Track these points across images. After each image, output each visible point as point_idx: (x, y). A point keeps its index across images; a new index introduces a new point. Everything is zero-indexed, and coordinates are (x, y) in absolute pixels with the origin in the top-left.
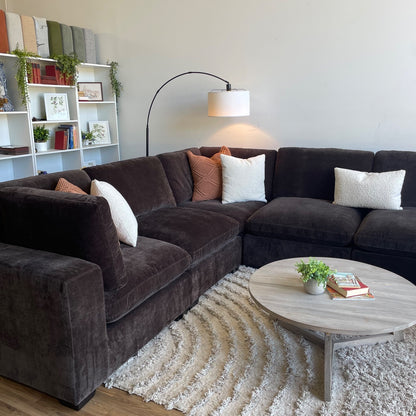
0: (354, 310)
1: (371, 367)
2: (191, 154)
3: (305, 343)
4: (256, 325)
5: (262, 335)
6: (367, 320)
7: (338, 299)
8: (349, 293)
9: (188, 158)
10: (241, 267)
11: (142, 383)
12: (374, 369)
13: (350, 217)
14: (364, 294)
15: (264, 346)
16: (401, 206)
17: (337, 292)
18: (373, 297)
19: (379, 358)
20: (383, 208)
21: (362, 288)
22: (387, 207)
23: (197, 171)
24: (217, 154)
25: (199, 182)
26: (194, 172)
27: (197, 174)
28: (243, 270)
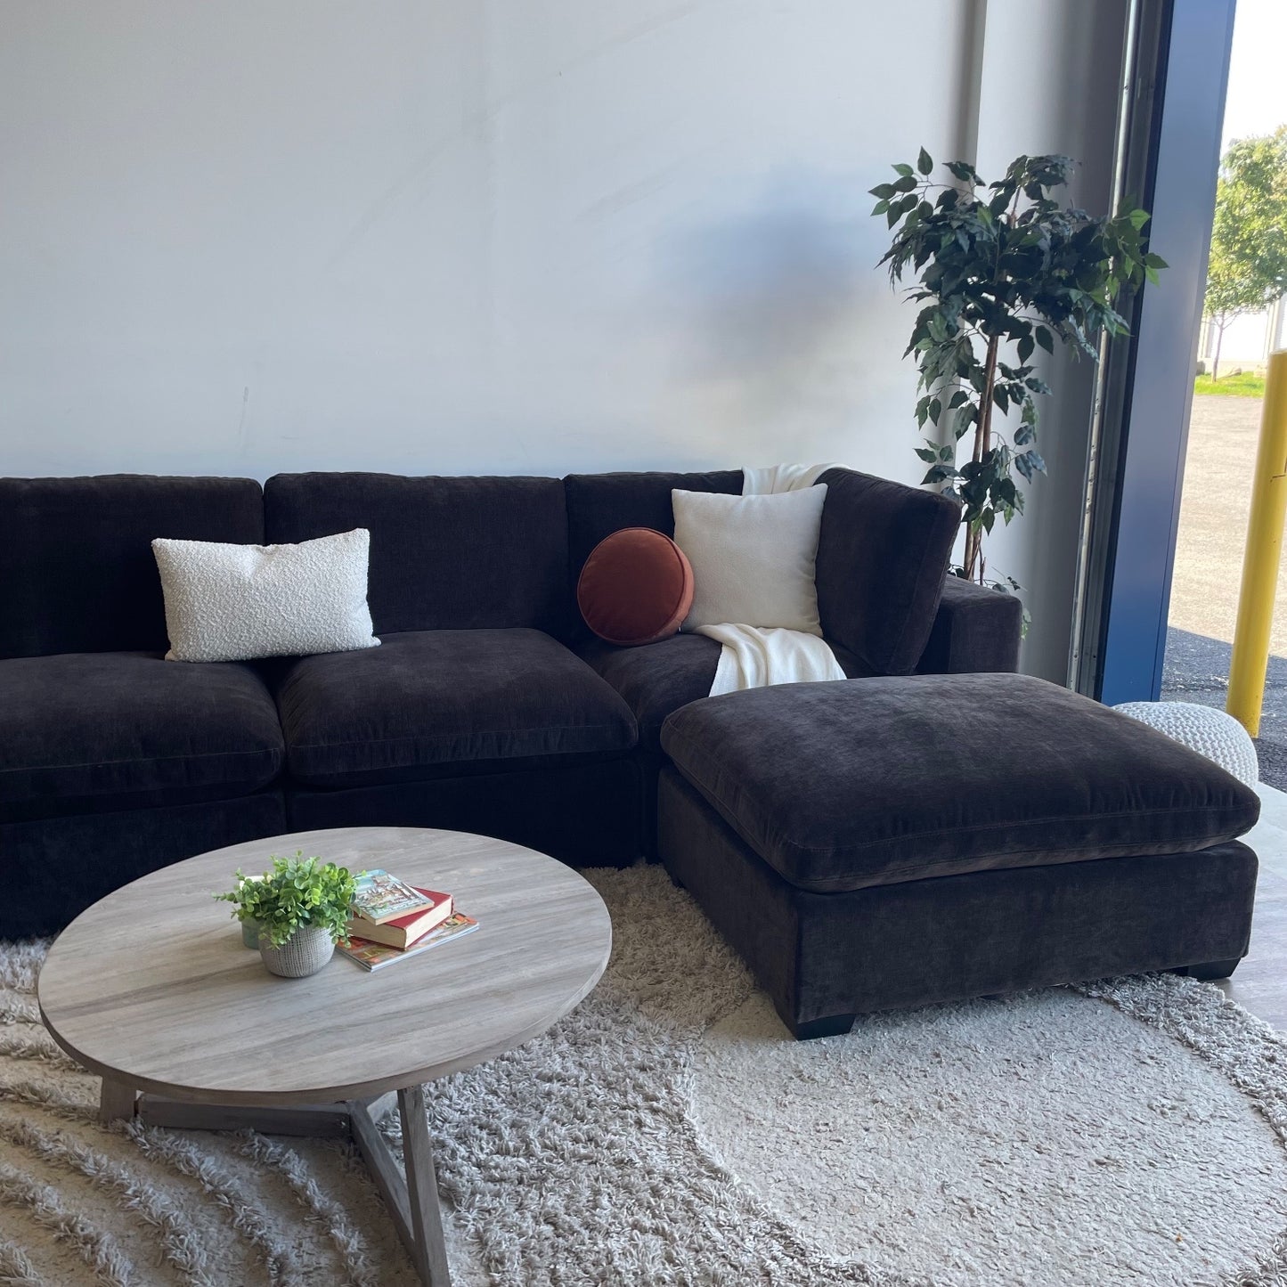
1: (495, 1133)
3: (273, 1149)
4: (71, 1167)
5: (111, 1190)
6: (502, 994)
7: (385, 964)
8: (412, 931)
12: (506, 1132)
13: (250, 693)
14: (444, 921)
15: (142, 1224)
16: (373, 635)
17: (369, 942)
18: (470, 923)
19: (495, 1093)
20: (329, 648)
21: (436, 905)
22: (342, 643)
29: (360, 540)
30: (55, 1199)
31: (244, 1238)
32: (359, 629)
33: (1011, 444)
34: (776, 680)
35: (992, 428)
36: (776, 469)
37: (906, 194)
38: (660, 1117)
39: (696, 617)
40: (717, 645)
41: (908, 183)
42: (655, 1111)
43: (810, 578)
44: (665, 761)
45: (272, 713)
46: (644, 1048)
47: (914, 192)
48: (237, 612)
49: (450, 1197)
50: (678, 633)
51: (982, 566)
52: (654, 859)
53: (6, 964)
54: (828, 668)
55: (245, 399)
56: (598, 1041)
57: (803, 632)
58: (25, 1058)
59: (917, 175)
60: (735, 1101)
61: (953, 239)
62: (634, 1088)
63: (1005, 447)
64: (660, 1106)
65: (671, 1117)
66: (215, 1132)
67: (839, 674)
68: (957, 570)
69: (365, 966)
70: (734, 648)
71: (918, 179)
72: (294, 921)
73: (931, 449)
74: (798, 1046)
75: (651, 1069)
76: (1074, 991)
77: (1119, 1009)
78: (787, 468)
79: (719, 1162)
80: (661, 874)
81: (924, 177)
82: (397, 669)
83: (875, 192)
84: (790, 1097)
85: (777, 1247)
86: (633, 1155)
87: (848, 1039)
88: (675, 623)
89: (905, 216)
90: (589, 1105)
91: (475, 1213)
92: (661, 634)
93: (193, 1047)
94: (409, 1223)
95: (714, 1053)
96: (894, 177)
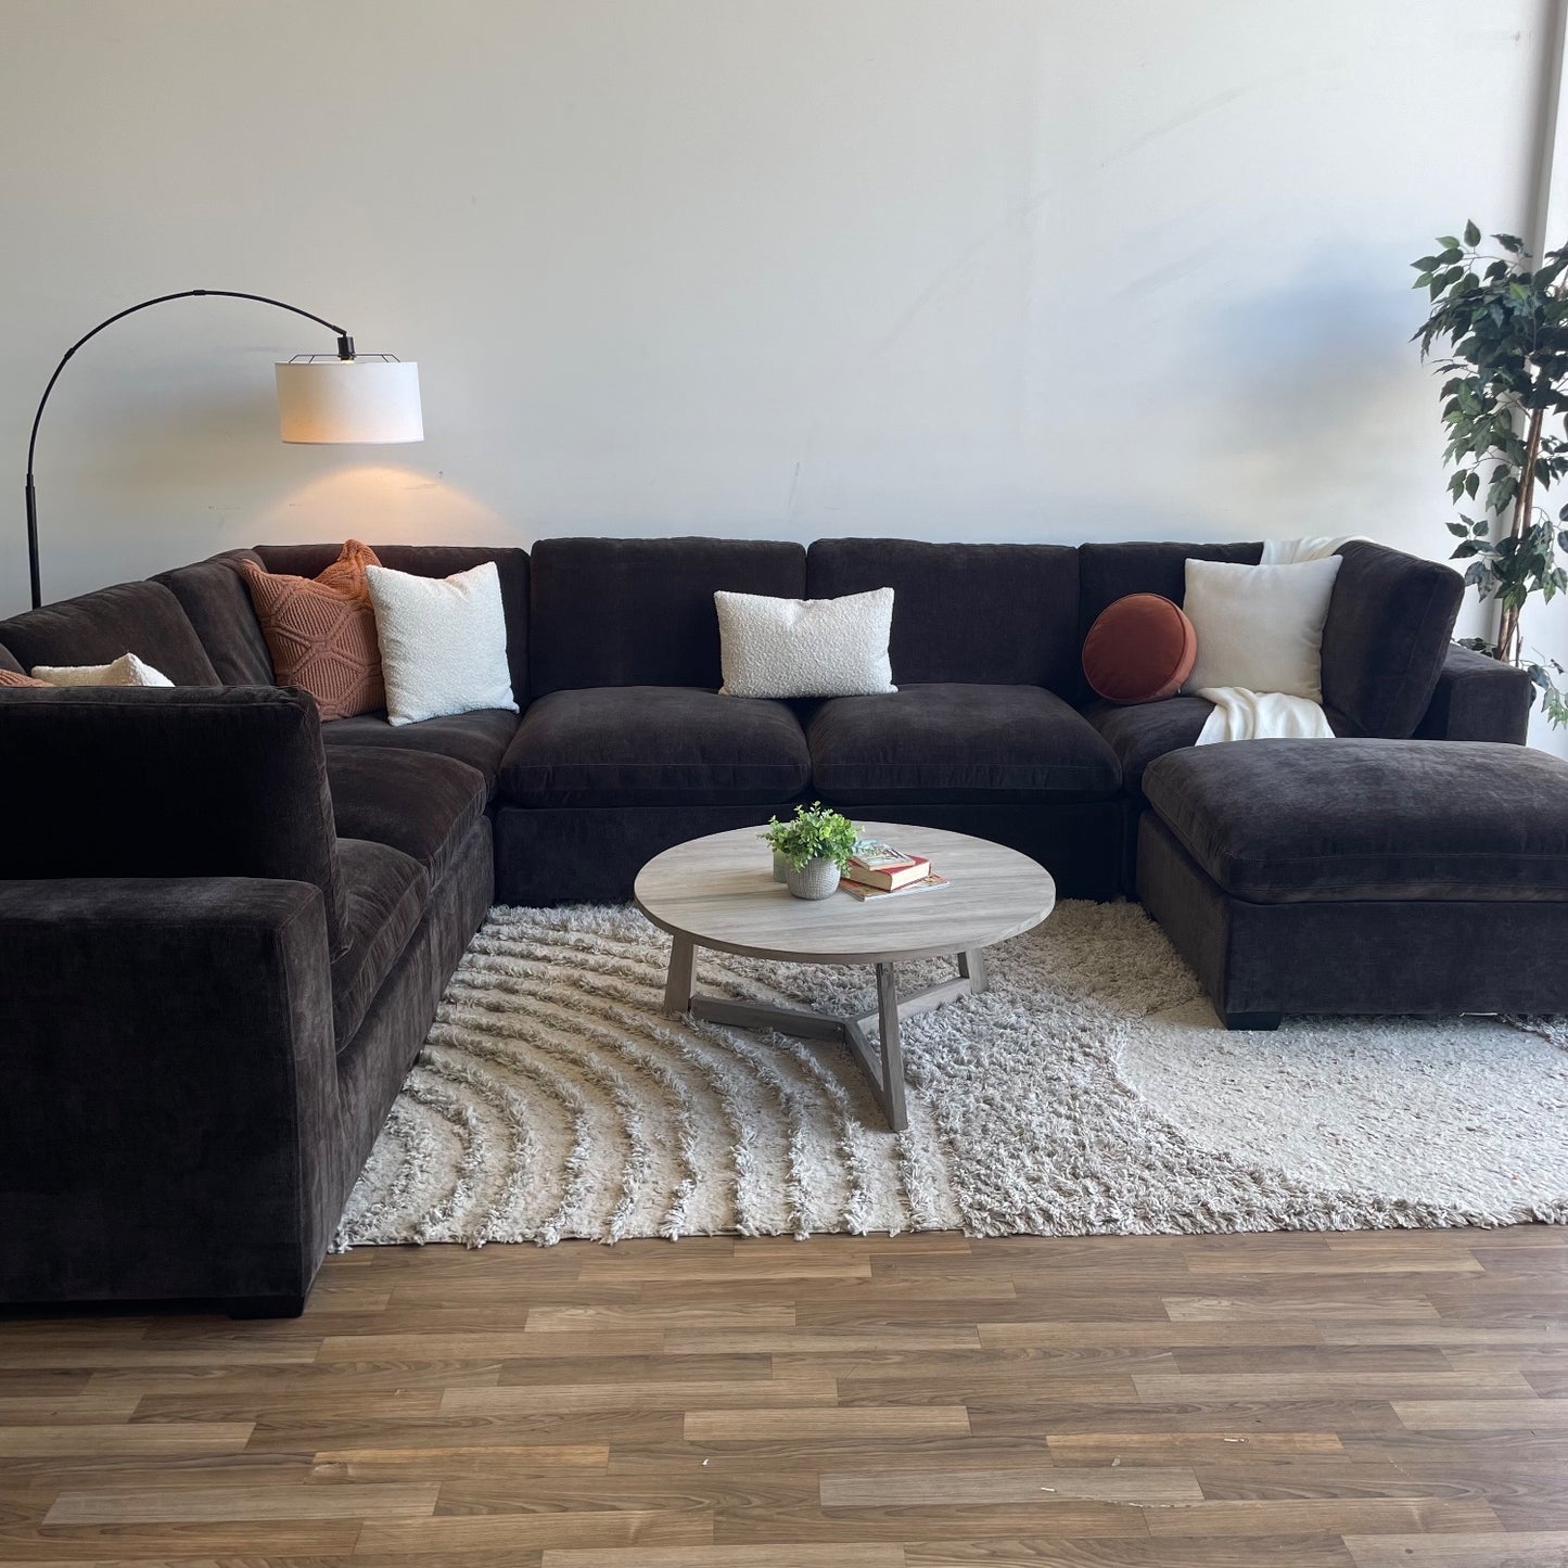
0: (922, 911)
1: (954, 1051)
2: (256, 569)
3: (787, 1041)
4: (644, 1033)
5: (671, 1048)
7: (872, 898)
8: (898, 880)
9: (246, 584)
10: (495, 913)
11: (439, 1214)
12: (963, 1052)
13: (785, 722)
14: (923, 879)
15: (693, 1068)
16: (892, 683)
17: (864, 885)
18: (943, 882)
19: (958, 1030)
20: (853, 691)
21: (917, 864)
22: (864, 688)
23: (289, 627)
24: (333, 567)
25: (297, 661)
26: (278, 630)
27: (287, 637)
28: (506, 918)
29: (887, 596)
30: (634, 1048)
31: (764, 1083)
32: (880, 676)
33: (1556, 520)
34: (1261, 735)
35: (1535, 502)
36: (1299, 541)
37: (1451, 266)
38: (1090, 1059)
39: (1197, 680)
40: (1211, 705)
41: (1454, 254)
42: (1086, 1054)
43: (1315, 646)
44: (1145, 805)
45: (803, 740)
46: (1088, 1018)
47: (1460, 264)
48: (779, 655)
49: (915, 1082)
50: (1177, 695)
51: (1519, 646)
52: (1133, 898)
53: (592, 917)
54: (1318, 727)
55: (797, 474)
56: (1051, 1010)
57: (1302, 697)
58: (609, 974)
59: (1464, 247)
60: (1158, 1058)
61: (1486, 313)
62: (1073, 1038)
63: (1549, 524)
64: (1093, 1051)
65: (1099, 1059)
66: (745, 1028)
67: (1327, 732)
68: (1493, 649)
69: (861, 898)
70: (1226, 707)
71: (1464, 252)
72: (811, 850)
73: (1464, 524)
74: (1226, 1033)
75: (1090, 1030)
76: (1510, 1025)
77: (1549, 1041)
78: (1310, 541)
79: (1130, 1086)
80: (1137, 910)
81: (1471, 249)
82: (908, 709)
83: (1418, 265)
84: (1207, 1061)
85: (1163, 1138)
86: (1061, 1075)
87: (1273, 1034)
88: (1174, 684)
89: (1449, 288)
90: (1033, 1044)
91: (931, 1091)
92: (1159, 694)
93: (738, 926)
94: (881, 1083)
95: (1149, 1029)
96: (1439, 250)
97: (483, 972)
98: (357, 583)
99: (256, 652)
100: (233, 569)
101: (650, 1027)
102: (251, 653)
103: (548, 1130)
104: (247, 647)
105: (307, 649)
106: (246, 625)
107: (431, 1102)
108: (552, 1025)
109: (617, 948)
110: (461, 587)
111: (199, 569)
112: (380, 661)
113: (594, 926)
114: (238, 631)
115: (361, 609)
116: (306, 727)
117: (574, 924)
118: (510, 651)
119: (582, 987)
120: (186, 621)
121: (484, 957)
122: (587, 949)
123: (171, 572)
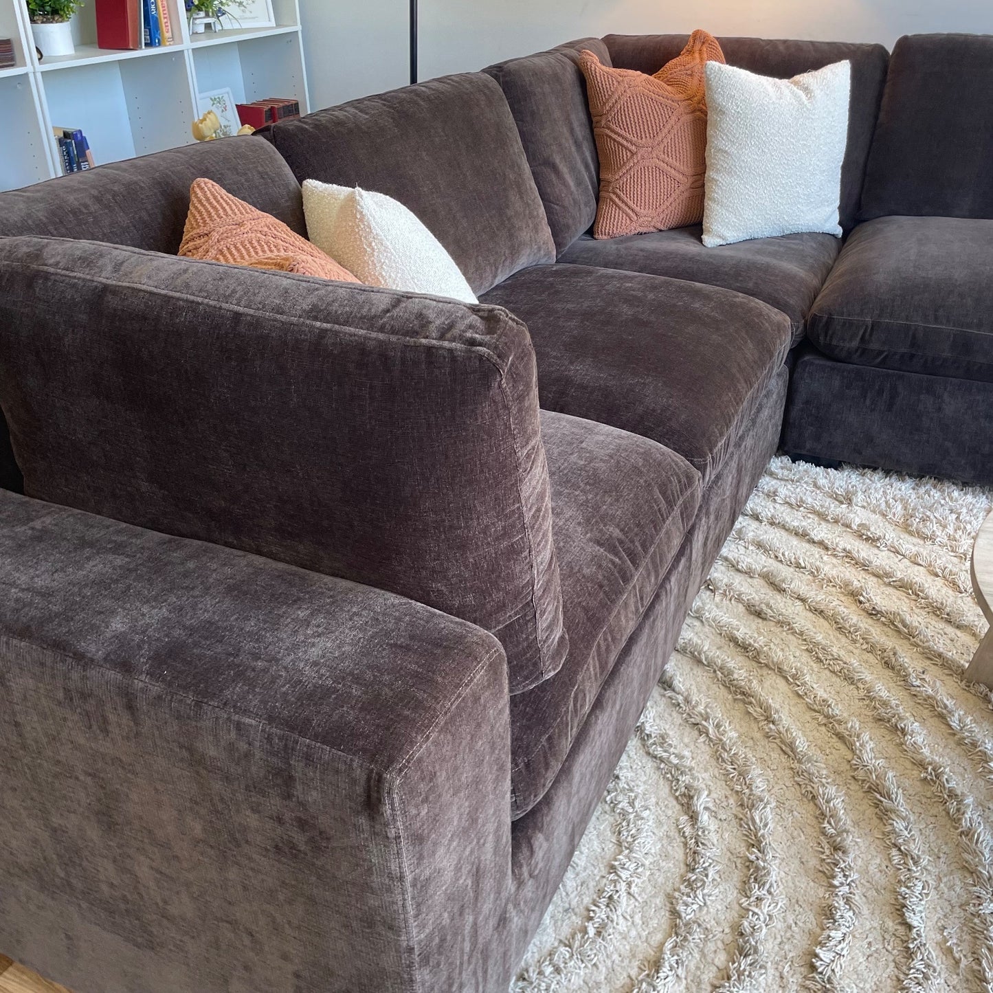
2: (599, 67)
4: (937, 712)
5: (975, 753)
9: (583, 79)
10: (775, 464)
23: (618, 130)
24: (674, 61)
25: (621, 167)
26: (608, 132)
27: (614, 140)
28: (786, 473)
53: (881, 491)
97: (751, 548)
98: (696, 81)
99: (581, 153)
100: (573, 61)
101: (946, 707)
102: (576, 154)
103: (795, 864)
104: (573, 149)
105: (633, 154)
106: (576, 125)
107: (662, 760)
108: (819, 660)
109: (909, 545)
110: (806, 90)
111: (536, 60)
112: (705, 173)
113: (883, 506)
114: (565, 130)
115: (693, 112)
116: (503, 392)
117: (859, 498)
118: (846, 168)
119: (861, 602)
120: (510, 120)
121: (755, 524)
122: (873, 541)
123: (506, 62)
